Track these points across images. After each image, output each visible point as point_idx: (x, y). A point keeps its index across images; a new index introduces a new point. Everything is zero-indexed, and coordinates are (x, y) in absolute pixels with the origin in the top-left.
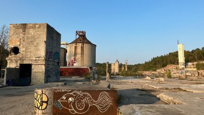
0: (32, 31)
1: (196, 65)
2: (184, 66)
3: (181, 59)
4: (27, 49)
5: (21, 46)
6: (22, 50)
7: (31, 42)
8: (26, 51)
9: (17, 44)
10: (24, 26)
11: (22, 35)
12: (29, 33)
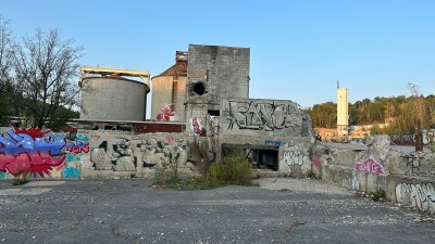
0: (226, 59)
1: (371, 129)
2: (345, 132)
3: (342, 117)
4: (219, 86)
5: (210, 82)
6: (210, 88)
7: (226, 76)
8: (218, 90)
9: (203, 79)
10: (214, 50)
11: (210, 65)
12: (221, 62)
